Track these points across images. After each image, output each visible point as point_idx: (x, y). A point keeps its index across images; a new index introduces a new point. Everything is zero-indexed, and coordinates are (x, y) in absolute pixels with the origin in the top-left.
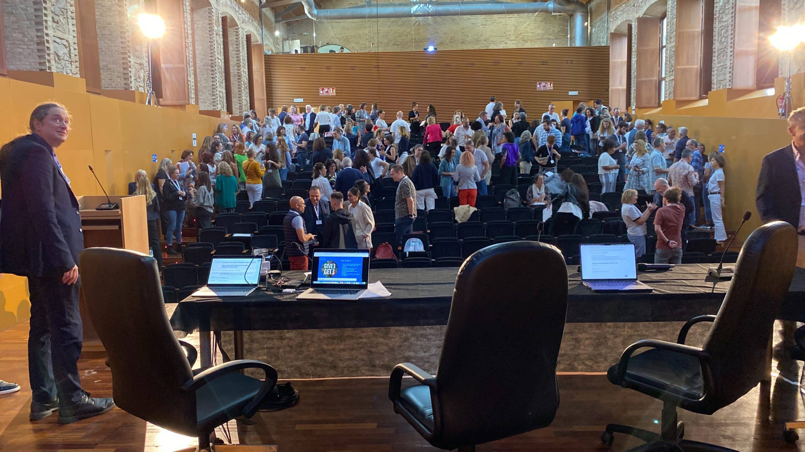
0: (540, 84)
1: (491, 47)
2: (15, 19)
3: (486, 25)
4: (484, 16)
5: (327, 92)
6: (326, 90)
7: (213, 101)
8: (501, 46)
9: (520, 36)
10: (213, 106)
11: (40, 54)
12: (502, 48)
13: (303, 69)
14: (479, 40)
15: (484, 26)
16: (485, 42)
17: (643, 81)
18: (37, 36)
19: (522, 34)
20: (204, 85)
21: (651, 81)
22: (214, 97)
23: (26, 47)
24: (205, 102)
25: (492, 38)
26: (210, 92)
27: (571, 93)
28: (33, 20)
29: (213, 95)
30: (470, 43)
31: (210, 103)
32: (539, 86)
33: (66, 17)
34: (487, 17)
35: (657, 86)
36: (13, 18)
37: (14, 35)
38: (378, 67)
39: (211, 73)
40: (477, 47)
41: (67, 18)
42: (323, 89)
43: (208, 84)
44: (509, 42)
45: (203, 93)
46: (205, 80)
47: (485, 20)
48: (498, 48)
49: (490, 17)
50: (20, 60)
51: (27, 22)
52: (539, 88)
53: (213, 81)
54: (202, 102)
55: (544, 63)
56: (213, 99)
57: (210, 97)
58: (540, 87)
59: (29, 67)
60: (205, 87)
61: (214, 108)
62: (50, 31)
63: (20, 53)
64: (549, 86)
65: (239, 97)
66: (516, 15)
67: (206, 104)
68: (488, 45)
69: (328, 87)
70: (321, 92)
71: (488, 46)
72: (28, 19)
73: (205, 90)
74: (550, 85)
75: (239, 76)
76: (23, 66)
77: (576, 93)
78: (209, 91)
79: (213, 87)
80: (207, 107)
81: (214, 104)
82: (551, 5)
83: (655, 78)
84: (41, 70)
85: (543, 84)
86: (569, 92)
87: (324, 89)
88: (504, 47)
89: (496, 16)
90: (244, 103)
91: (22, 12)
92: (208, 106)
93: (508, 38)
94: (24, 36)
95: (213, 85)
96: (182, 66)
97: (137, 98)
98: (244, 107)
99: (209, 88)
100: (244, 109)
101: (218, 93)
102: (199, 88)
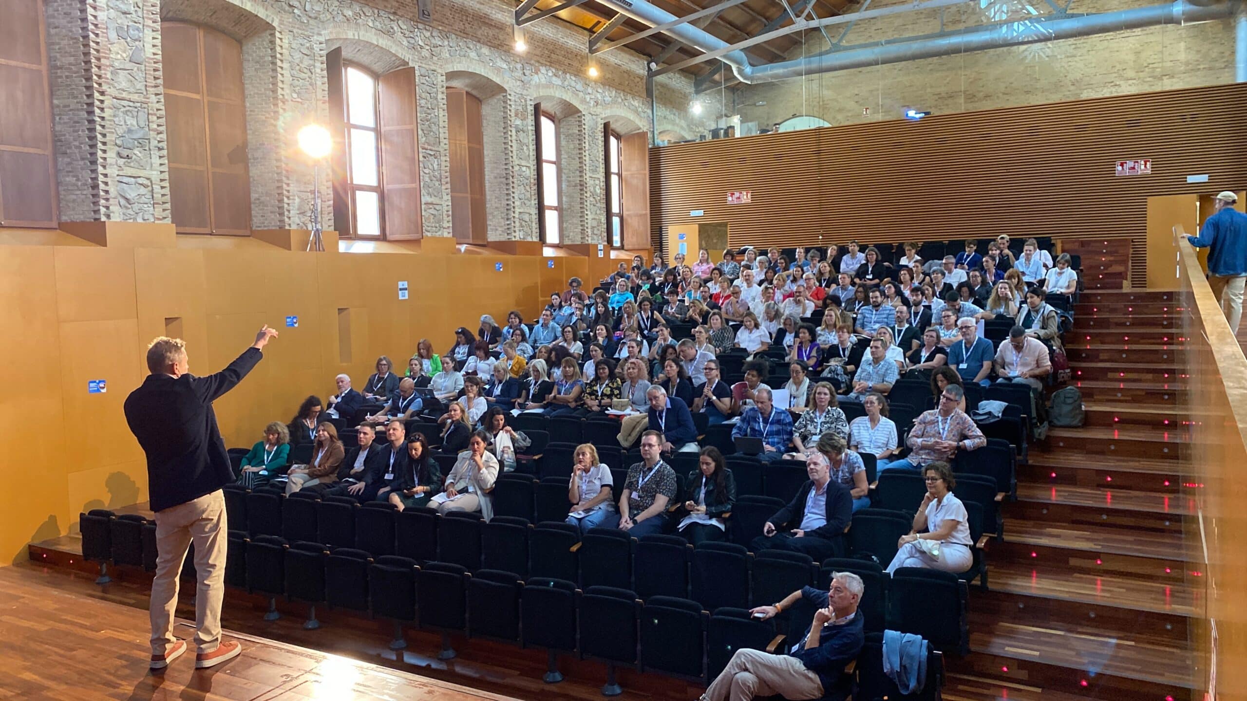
0: (1122, 165)
1: (1085, 96)
2: (69, 160)
3: (1075, 56)
4: (1071, 41)
5: (739, 198)
6: (737, 194)
7: (507, 227)
8: (1106, 93)
9: (1147, 69)
11: (94, 200)
12: (1108, 95)
13: (704, 164)
14: (1062, 84)
15: (1070, 59)
16: (1072, 88)
18: (92, 178)
19: (1151, 66)
20: (495, 205)
22: (508, 223)
23: (79, 192)
24: (497, 229)
25: (1088, 78)
27: (1191, 179)
28: (87, 159)
29: (508, 219)
30: (1043, 92)
31: (503, 232)
32: (1120, 168)
33: (147, 148)
34: (1078, 42)
36: (67, 160)
37: (67, 179)
39: (505, 187)
40: (1055, 98)
41: (150, 149)
42: (732, 194)
43: (501, 204)
44: (1122, 83)
45: (494, 217)
46: (496, 198)
47: (1074, 46)
48: (1100, 96)
49: (1082, 41)
50: (74, 209)
51: (81, 163)
52: (1121, 172)
53: (507, 200)
54: (492, 230)
57: (503, 222)
58: (1123, 169)
59: (82, 217)
60: (497, 208)
61: (509, 237)
62: (112, 171)
63: (74, 201)
64: (1144, 168)
65: (581, 217)
66: (1138, 31)
67: (497, 232)
68: (1078, 92)
69: (740, 189)
70: (730, 199)
71: (1078, 95)
72: (83, 159)
73: (496, 213)
74: (1146, 164)
75: (581, 185)
76: (76, 217)
77: (1204, 178)
78: (502, 213)
79: (508, 207)
80: (499, 237)
81: (508, 233)
82: (1178, 9)
84: (96, 219)
85: (1130, 164)
86: (1189, 177)
87: (734, 194)
88: (1111, 92)
89: (1095, 38)
91: (77, 151)
92: (501, 235)
93: (1121, 76)
94: (78, 180)
95: (508, 205)
96: (414, 185)
97: (294, 240)
98: (589, 230)
99: (502, 210)
100: (590, 233)
101: (517, 215)
102: (487, 210)
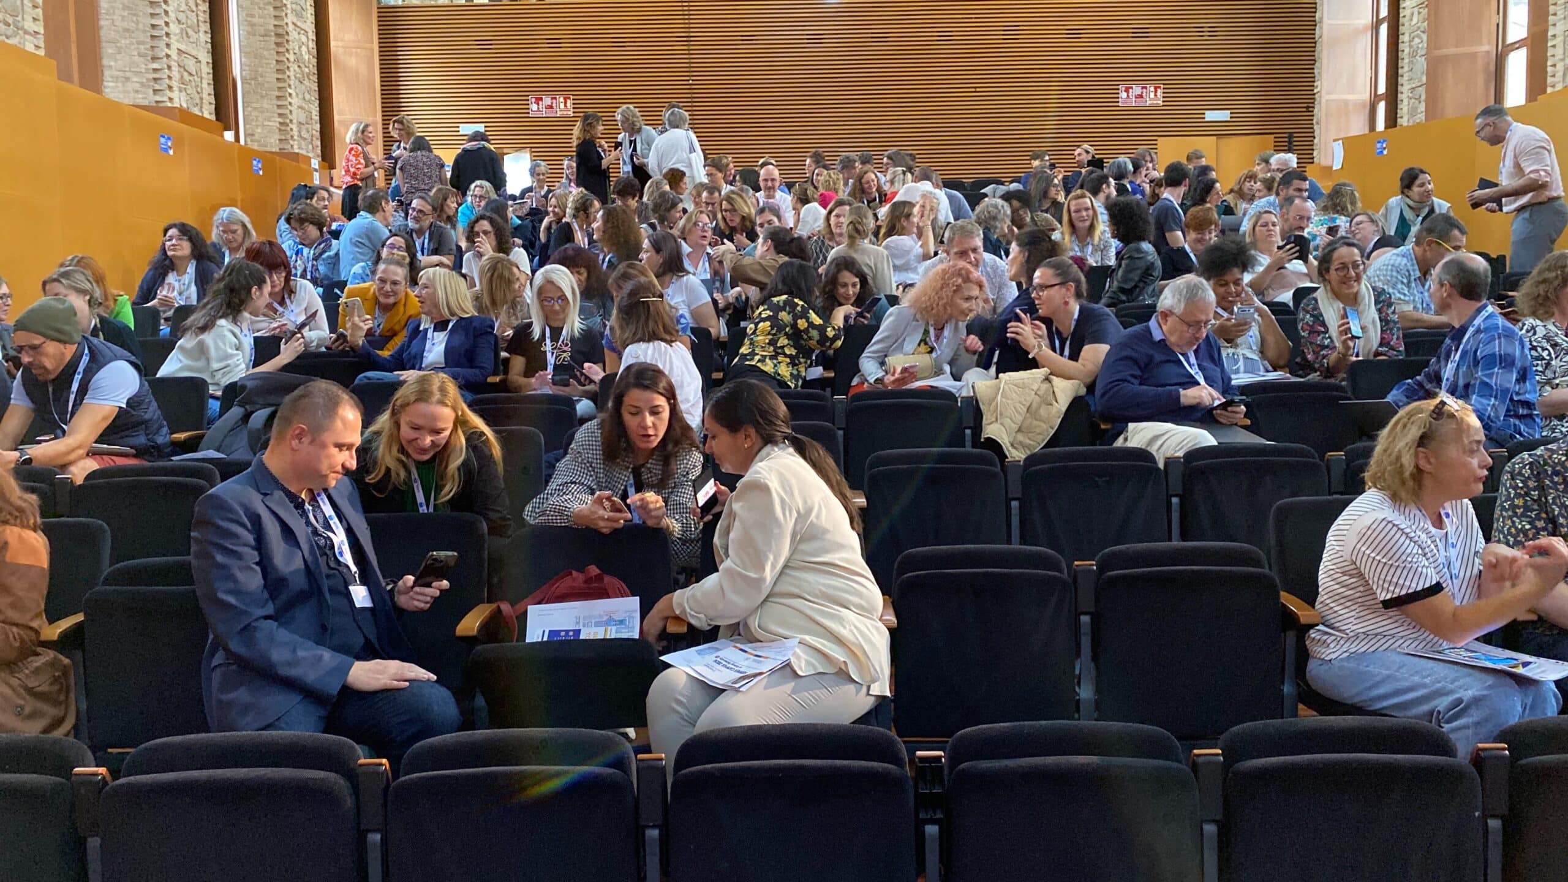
0: (1127, 90)
5: (551, 107)
6: (547, 100)
7: (152, 75)
10: (155, 91)
13: (484, 44)
17: (1446, 57)
21: (1474, 55)
22: (156, 66)
24: (127, 79)
26: (142, 47)
27: (1211, 116)
29: (154, 59)
31: (142, 84)
32: (1124, 95)
35: (1492, 68)
38: (688, 40)
42: (539, 100)
43: (137, 23)
45: (119, 50)
52: (1124, 101)
53: (152, 15)
54: (116, 79)
55: (1141, 33)
56: (155, 70)
57: (142, 65)
58: (1126, 98)
60: (127, 30)
61: (158, 98)
64: (1153, 97)
65: (278, 98)
67: (129, 84)
69: (553, 92)
70: (534, 107)
74: (1156, 92)
75: (278, 35)
77: (1224, 115)
78: (139, 43)
79: (155, 33)
80: (132, 95)
81: (157, 87)
83: (1487, 47)
85: (1136, 90)
86: (1207, 112)
87: (541, 99)
90: (297, 115)
92: (137, 92)
95: (153, 26)
98: (294, 127)
99: (142, 37)
100: (295, 133)
101: (174, 53)
102: (103, 33)
